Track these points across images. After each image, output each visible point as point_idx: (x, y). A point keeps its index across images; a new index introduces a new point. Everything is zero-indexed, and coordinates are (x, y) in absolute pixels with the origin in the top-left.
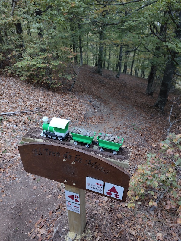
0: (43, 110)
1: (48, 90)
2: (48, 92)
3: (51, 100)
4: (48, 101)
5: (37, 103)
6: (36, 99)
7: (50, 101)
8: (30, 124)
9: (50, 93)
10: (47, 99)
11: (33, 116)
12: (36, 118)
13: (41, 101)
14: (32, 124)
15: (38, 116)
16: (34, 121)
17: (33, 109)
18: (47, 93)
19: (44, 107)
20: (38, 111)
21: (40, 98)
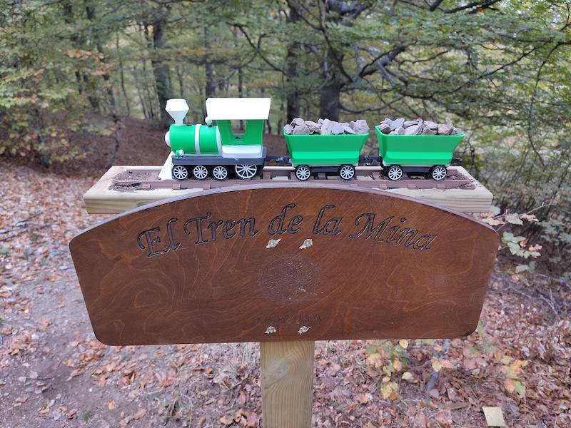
0: (42, 223)
1: (44, 172)
2: (43, 177)
3: (58, 196)
4: (49, 199)
5: (16, 209)
6: (11, 200)
7: (56, 199)
8: (8, 267)
9: (51, 180)
10: (44, 194)
11: (12, 243)
12: (23, 246)
13: (29, 202)
14: (15, 264)
15: (30, 242)
16: (22, 254)
17: (8, 225)
18: (41, 180)
19: (42, 217)
20: (25, 227)
21: (21, 194)
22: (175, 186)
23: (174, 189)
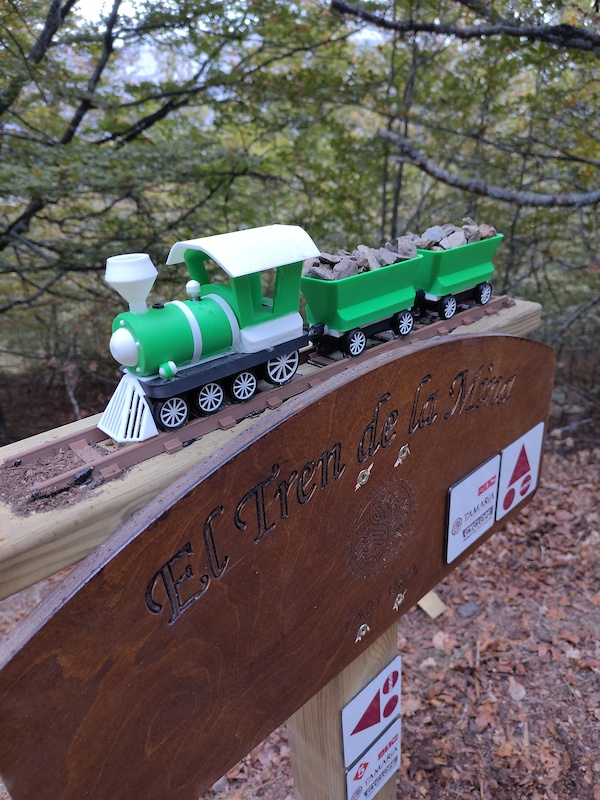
22: (169, 445)
23: (173, 452)
